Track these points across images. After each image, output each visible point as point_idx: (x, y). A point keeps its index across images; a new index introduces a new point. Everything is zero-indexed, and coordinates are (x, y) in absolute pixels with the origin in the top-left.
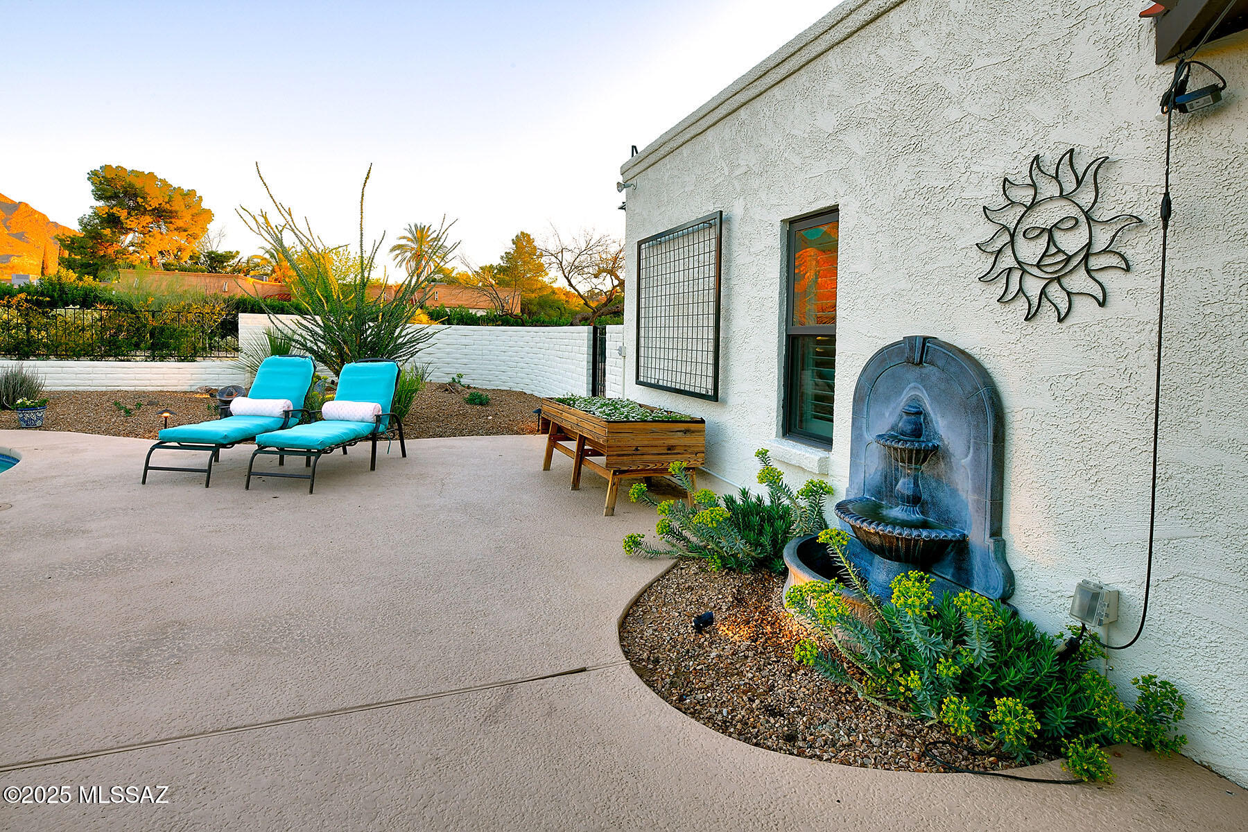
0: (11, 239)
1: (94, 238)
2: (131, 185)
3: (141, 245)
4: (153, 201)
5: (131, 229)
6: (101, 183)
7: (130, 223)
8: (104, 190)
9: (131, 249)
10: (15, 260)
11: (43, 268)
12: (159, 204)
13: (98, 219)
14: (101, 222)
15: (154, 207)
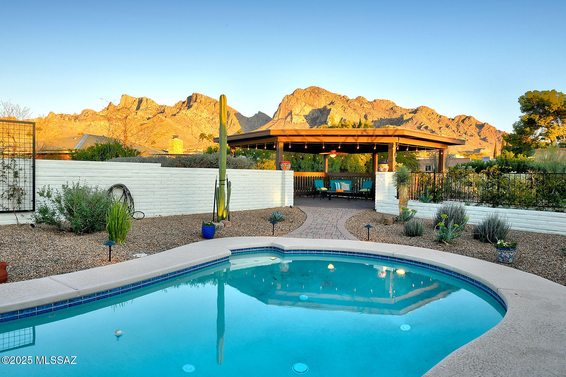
0: (481, 141)
1: (521, 134)
2: (542, 100)
3: (547, 135)
4: (554, 107)
5: (540, 126)
6: (525, 102)
7: (541, 122)
8: (526, 106)
9: (540, 137)
10: (482, 151)
11: (494, 153)
12: (558, 108)
13: (523, 123)
14: (524, 124)
15: (554, 110)
